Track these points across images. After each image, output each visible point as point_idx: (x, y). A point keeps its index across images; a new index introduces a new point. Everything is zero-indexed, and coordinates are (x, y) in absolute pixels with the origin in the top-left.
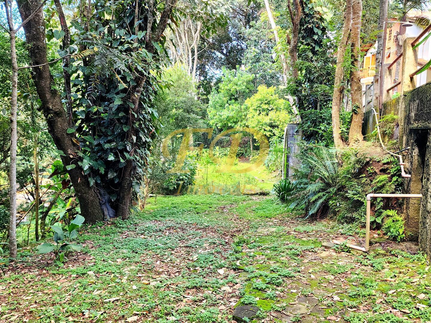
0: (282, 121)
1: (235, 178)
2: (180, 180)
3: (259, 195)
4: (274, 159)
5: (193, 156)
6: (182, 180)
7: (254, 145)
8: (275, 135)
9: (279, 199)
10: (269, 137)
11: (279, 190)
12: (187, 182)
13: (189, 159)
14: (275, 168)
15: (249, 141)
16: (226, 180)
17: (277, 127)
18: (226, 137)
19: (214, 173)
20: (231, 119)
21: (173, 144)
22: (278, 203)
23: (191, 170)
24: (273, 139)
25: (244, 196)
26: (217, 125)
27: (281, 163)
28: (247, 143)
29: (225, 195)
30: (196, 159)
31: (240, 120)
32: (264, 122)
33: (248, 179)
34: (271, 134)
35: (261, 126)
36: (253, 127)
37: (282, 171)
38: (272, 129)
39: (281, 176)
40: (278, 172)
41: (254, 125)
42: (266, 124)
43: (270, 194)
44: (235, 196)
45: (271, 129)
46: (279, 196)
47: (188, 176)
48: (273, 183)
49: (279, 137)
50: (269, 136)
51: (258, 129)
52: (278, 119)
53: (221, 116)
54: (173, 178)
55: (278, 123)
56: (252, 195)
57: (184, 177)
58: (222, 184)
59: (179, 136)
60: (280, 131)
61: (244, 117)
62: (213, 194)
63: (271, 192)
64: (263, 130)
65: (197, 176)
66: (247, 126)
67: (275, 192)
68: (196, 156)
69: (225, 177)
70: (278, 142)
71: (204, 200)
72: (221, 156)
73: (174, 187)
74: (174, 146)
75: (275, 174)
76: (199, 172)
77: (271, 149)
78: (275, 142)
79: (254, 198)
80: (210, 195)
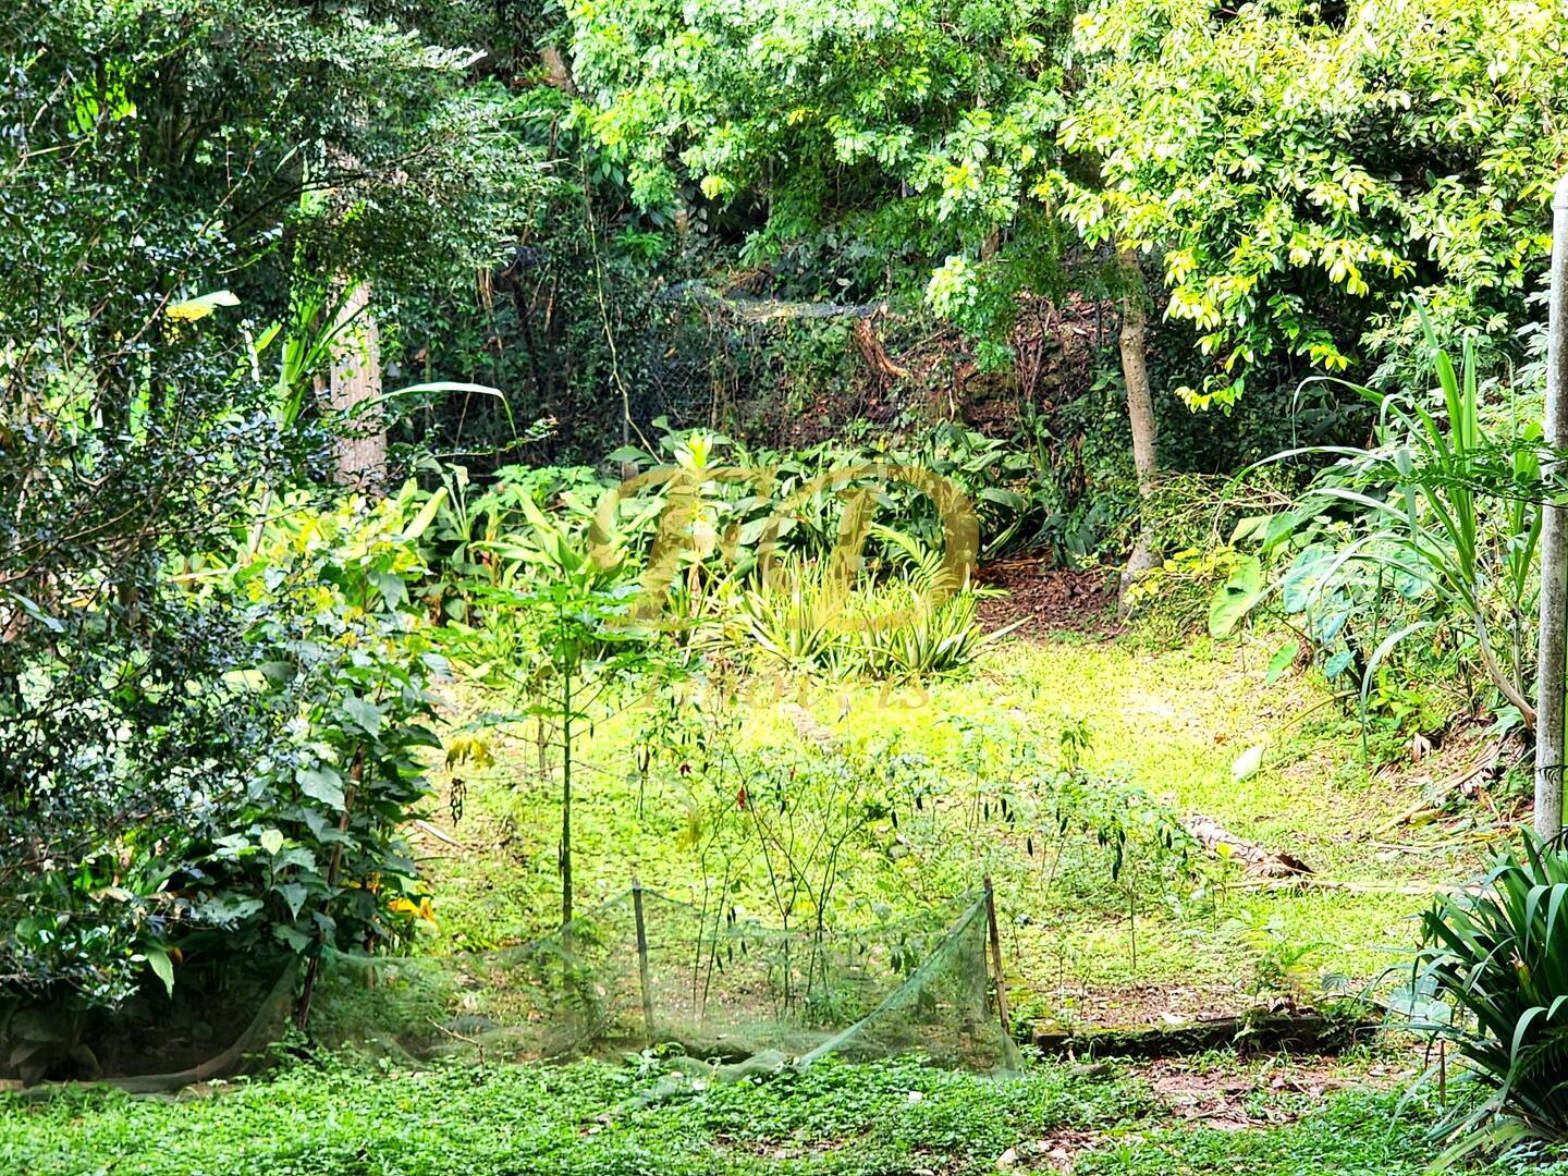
0: (1517, 88)
1: (941, 842)
2: (224, 879)
3: (1247, 1052)
4: (1425, 585)
5: (386, 558)
6: (249, 875)
7: (1178, 409)
8: (1431, 273)
9: (1495, 1099)
10: (1365, 305)
11: (1501, 981)
12: (315, 904)
13: (329, 604)
14: (1439, 701)
15: (1115, 360)
16: (816, 876)
17: (1463, 161)
18: (809, 310)
19: (654, 787)
20: (868, 76)
21: (114, 412)
22: (1489, 1141)
23: (356, 747)
24: (1410, 324)
25: (1054, 1075)
26: (686, 157)
27: (1518, 637)
28: (1079, 387)
29: (803, 1062)
30: (415, 603)
31: (984, 83)
32: (1291, 101)
33: (1106, 853)
34: (1388, 257)
35: (1253, 163)
36: (1159, 179)
37: (1528, 738)
38: (1394, 199)
39: (1527, 800)
40: (1488, 749)
41: (1166, 152)
42: (1315, 127)
43: (1391, 1035)
44: (942, 1078)
45: (1388, 196)
46: (1496, 1059)
47: (315, 824)
48: (1421, 894)
49: (1487, 298)
50: (1357, 287)
51: (1211, 193)
52: (1464, 64)
53: (737, 39)
54: (122, 850)
55: (1474, 114)
56: (1155, 1047)
57: (273, 840)
58: (771, 922)
59: (194, 306)
60: (1496, 213)
61: (1031, 46)
62: (645, 1060)
63: (1399, 1003)
64: (1276, 216)
65: (440, 829)
66: (1085, 169)
67: (1440, 1010)
68: (415, 563)
69: (802, 832)
70: (1471, 361)
71: (541, 1130)
72: (745, 559)
73: (146, 977)
74: (137, 438)
75: (1438, 777)
76: (464, 770)
77: (1389, 448)
78: (1432, 355)
79: (1177, 1085)
80: (614, 1073)
